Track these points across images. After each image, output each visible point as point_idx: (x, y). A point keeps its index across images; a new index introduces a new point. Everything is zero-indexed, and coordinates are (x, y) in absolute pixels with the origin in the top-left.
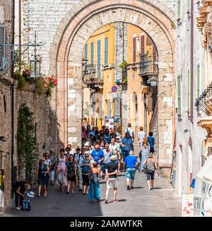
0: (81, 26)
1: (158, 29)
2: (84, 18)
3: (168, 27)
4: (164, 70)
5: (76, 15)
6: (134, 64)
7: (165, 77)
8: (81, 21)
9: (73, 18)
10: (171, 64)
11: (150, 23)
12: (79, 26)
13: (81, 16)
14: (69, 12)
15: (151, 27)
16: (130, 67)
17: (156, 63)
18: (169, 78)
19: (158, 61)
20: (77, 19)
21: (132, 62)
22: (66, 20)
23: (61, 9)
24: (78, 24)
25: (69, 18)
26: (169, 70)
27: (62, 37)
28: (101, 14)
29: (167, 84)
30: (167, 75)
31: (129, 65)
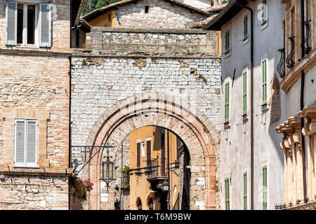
0: (114, 129)
1: (190, 133)
2: (117, 121)
3: (200, 131)
4: (197, 174)
5: (109, 119)
6: (139, 170)
7: (197, 180)
8: (114, 125)
9: (106, 122)
10: (203, 168)
11: (182, 127)
12: (112, 130)
13: (114, 119)
14: (102, 116)
15: (183, 131)
16: (133, 172)
17: (188, 167)
18: (202, 181)
19: (190, 165)
20: (110, 123)
21: (136, 168)
22: (99, 124)
23: (94, 113)
24: (111, 127)
25: (102, 122)
26: (201, 174)
27: (95, 141)
28: (134, 118)
29: (199, 188)
30: (199, 179)
31: (132, 170)
